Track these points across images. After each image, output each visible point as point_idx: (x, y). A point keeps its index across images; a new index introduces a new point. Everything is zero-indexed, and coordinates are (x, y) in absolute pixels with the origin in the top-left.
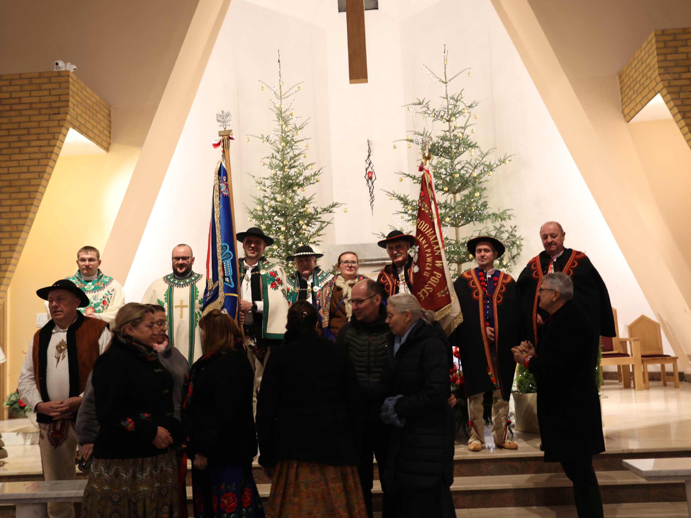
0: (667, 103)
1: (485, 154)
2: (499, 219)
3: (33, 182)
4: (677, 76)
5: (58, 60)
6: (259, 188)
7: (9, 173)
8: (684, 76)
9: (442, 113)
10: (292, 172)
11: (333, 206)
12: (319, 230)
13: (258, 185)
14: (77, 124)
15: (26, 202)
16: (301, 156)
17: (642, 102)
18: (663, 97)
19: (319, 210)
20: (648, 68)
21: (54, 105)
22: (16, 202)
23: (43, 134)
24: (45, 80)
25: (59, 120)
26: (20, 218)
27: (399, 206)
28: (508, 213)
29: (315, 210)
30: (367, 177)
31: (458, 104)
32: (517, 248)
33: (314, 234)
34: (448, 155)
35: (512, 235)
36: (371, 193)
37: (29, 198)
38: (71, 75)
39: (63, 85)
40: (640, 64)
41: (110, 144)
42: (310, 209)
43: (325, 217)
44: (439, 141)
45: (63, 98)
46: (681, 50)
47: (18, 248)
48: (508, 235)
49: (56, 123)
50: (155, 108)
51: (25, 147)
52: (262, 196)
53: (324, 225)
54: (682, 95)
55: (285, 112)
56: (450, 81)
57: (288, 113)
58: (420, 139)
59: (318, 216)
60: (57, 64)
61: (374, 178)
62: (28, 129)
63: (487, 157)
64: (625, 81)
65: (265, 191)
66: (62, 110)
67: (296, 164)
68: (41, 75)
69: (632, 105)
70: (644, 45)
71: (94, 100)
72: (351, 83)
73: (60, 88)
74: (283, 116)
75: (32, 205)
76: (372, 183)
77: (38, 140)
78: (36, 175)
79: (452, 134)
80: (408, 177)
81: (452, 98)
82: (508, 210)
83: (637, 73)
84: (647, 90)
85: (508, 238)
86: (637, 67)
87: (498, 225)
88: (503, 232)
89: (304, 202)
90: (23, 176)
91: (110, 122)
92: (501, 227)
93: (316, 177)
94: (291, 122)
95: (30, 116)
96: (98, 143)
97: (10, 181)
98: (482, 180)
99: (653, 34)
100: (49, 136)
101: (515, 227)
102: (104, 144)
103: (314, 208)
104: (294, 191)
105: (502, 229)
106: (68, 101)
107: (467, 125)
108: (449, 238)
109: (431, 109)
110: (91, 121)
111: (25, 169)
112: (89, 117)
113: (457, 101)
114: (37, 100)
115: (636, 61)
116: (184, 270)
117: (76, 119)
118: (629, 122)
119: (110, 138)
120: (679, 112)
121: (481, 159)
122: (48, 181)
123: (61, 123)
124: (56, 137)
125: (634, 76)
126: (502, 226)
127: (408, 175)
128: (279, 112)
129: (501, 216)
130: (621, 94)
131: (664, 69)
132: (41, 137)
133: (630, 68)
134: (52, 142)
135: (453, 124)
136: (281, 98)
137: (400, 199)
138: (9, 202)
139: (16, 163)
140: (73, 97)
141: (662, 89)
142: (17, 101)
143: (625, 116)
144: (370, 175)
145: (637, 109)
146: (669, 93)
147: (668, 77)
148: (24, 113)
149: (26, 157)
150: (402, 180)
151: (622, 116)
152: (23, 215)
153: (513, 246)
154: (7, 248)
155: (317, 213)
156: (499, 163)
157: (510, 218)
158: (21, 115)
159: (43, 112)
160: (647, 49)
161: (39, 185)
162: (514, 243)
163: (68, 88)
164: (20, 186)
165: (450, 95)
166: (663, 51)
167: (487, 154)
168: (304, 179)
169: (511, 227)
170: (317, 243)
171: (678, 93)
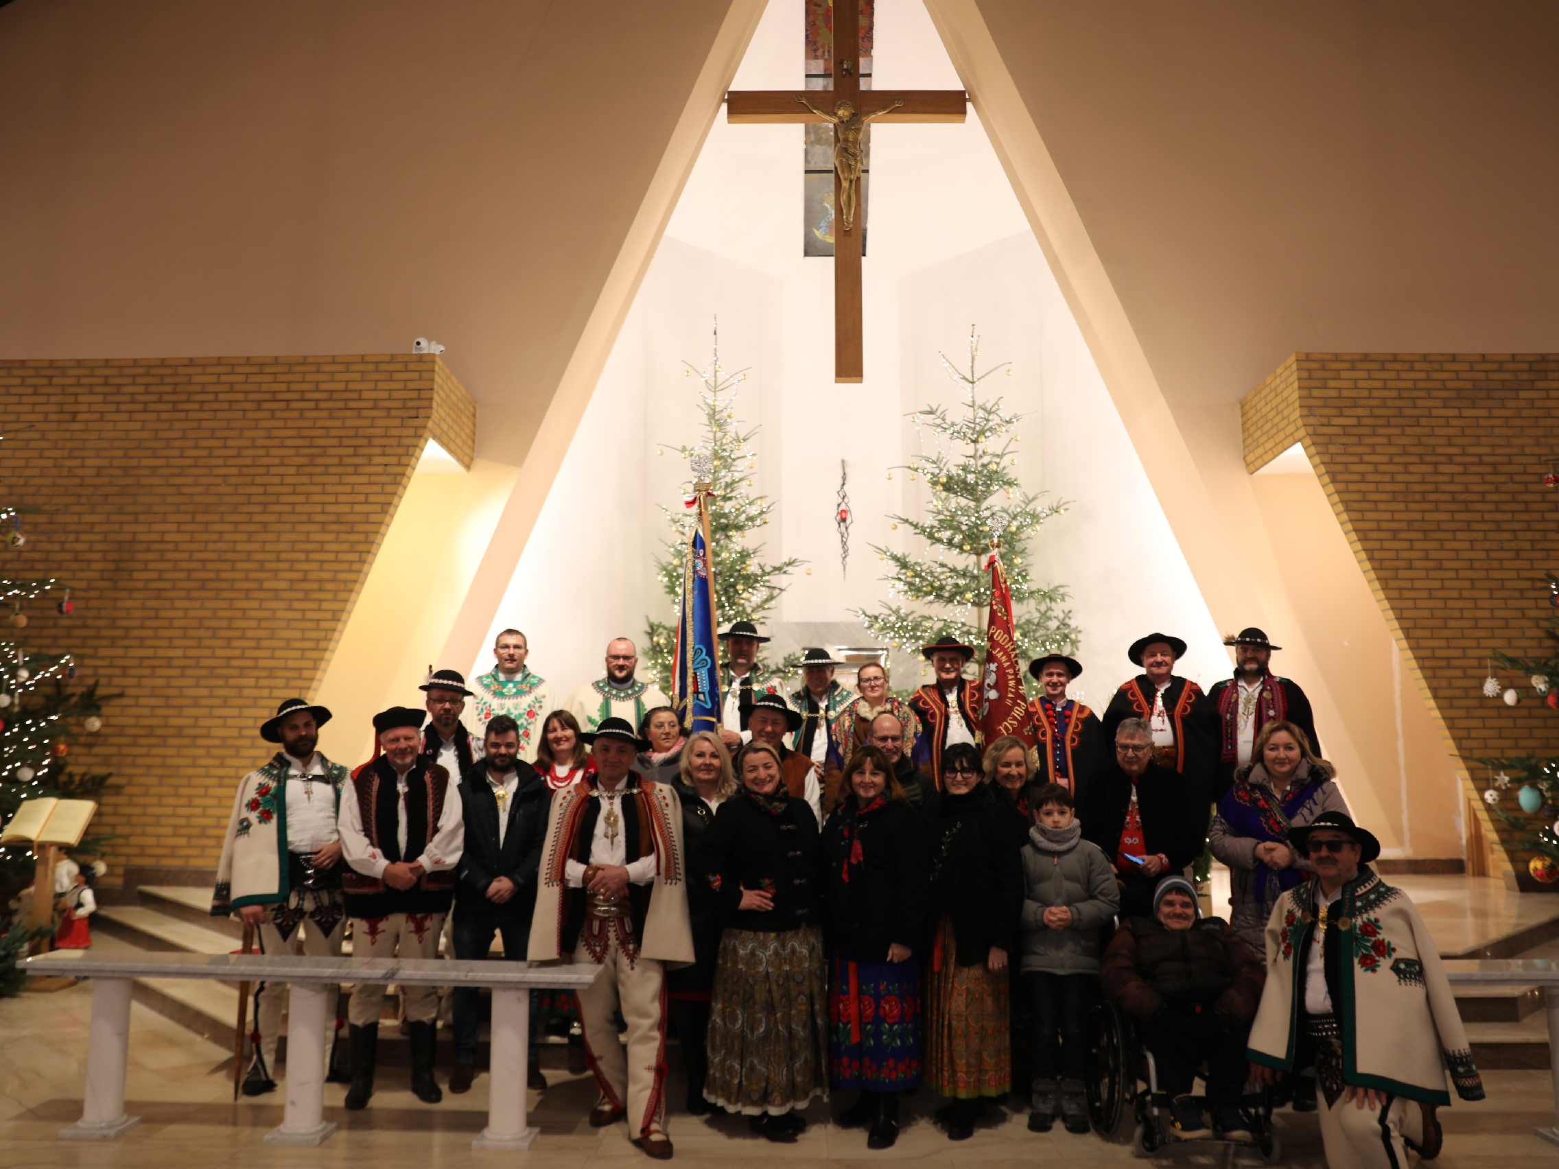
0: (1310, 457)
1: (1031, 498)
2: (1048, 600)
3: (373, 518)
4: (1325, 421)
5: (418, 337)
6: (674, 529)
7: (337, 503)
8: (1336, 421)
9: (964, 429)
10: (728, 507)
11: (789, 564)
12: (766, 601)
13: (671, 523)
14: (438, 432)
15: (361, 547)
16: (743, 483)
17: (1274, 450)
18: (1305, 449)
19: (768, 569)
20: (1284, 405)
21: (410, 404)
22: (345, 547)
23: (391, 446)
24: (399, 367)
25: (416, 428)
26: (350, 571)
27: (893, 569)
28: (1062, 590)
29: (762, 568)
30: (839, 518)
31: (991, 418)
32: (1072, 645)
33: (759, 607)
34: (971, 494)
35: (1064, 625)
36: (844, 544)
37: (366, 542)
38: (438, 360)
39: (425, 375)
40: (1273, 395)
41: (472, 459)
42: (752, 567)
43: (775, 580)
44: (960, 472)
45: (424, 394)
46: (1332, 384)
47: (344, 616)
48: (1058, 623)
49: (411, 432)
50: (545, 408)
51: (364, 465)
52: (679, 541)
53: (776, 592)
54: (1332, 449)
55: (722, 411)
56: (979, 379)
57: (725, 414)
58: (930, 467)
59: (764, 578)
60: (418, 343)
61: (848, 521)
62: (369, 437)
63: (1034, 503)
64: (1250, 414)
65: (683, 534)
66: (422, 413)
67: (733, 494)
68: (393, 359)
69: (1260, 451)
70: (1279, 371)
71: (459, 394)
72: (836, 382)
73: (420, 379)
74: (717, 418)
75: (369, 552)
76: (847, 528)
77: (384, 455)
78: (378, 508)
79: (979, 463)
80: (907, 525)
81: (980, 407)
82: (1062, 586)
83: (1268, 408)
84: (1282, 435)
85: (1058, 628)
86: (1269, 398)
87: (1043, 608)
88: (1049, 618)
89: (744, 556)
90: (358, 508)
91: (475, 425)
92: (1046, 612)
93: (764, 516)
94: (728, 428)
95: (373, 418)
96: (459, 459)
97: (338, 514)
98: (1023, 536)
99: (1293, 358)
100: (401, 451)
101: (1070, 612)
102: (466, 459)
103: (759, 565)
104: (728, 537)
105: (1049, 613)
106: (431, 399)
107: (1007, 451)
108: (968, 624)
109: (948, 421)
110: (455, 427)
111: (362, 498)
112: (453, 420)
113: (990, 413)
114: (385, 395)
115: (1268, 390)
116: (623, 674)
117: (439, 425)
118: (1252, 474)
119: (473, 450)
120: (1327, 472)
121: (1023, 506)
122: (392, 516)
123: (420, 432)
124: (410, 453)
125: (1264, 410)
126: (1050, 609)
127: (906, 521)
128: (711, 412)
129: (1050, 596)
130: (1244, 431)
131: (1308, 409)
132: (388, 451)
133: (1257, 399)
134: (404, 460)
135: (980, 446)
136: (715, 389)
137: (895, 558)
138: (334, 547)
139: (348, 489)
140: (439, 395)
141: (1304, 437)
142: (355, 395)
143: (1248, 465)
144: (844, 515)
145: (1266, 458)
146: (1313, 444)
147: (1312, 420)
148: (365, 413)
149: (364, 479)
150: (896, 527)
151: (1244, 464)
152: (356, 566)
153: (1065, 642)
154: (329, 615)
155: (764, 574)
156: (1049, 512)
157: (1063, 600)
158: (359, 417)
159: (393, 413)
160: (1284, 376)
161: (381, 523)
162: (1066, 636)
163: (433, 380)
164: (353, 523)
165: (979, 402)
166: (1306, 383)
167: (1034, 499)
168: (747, 520)
169: (1063, 611)
170: (762, 620)
171: (1327, 444)
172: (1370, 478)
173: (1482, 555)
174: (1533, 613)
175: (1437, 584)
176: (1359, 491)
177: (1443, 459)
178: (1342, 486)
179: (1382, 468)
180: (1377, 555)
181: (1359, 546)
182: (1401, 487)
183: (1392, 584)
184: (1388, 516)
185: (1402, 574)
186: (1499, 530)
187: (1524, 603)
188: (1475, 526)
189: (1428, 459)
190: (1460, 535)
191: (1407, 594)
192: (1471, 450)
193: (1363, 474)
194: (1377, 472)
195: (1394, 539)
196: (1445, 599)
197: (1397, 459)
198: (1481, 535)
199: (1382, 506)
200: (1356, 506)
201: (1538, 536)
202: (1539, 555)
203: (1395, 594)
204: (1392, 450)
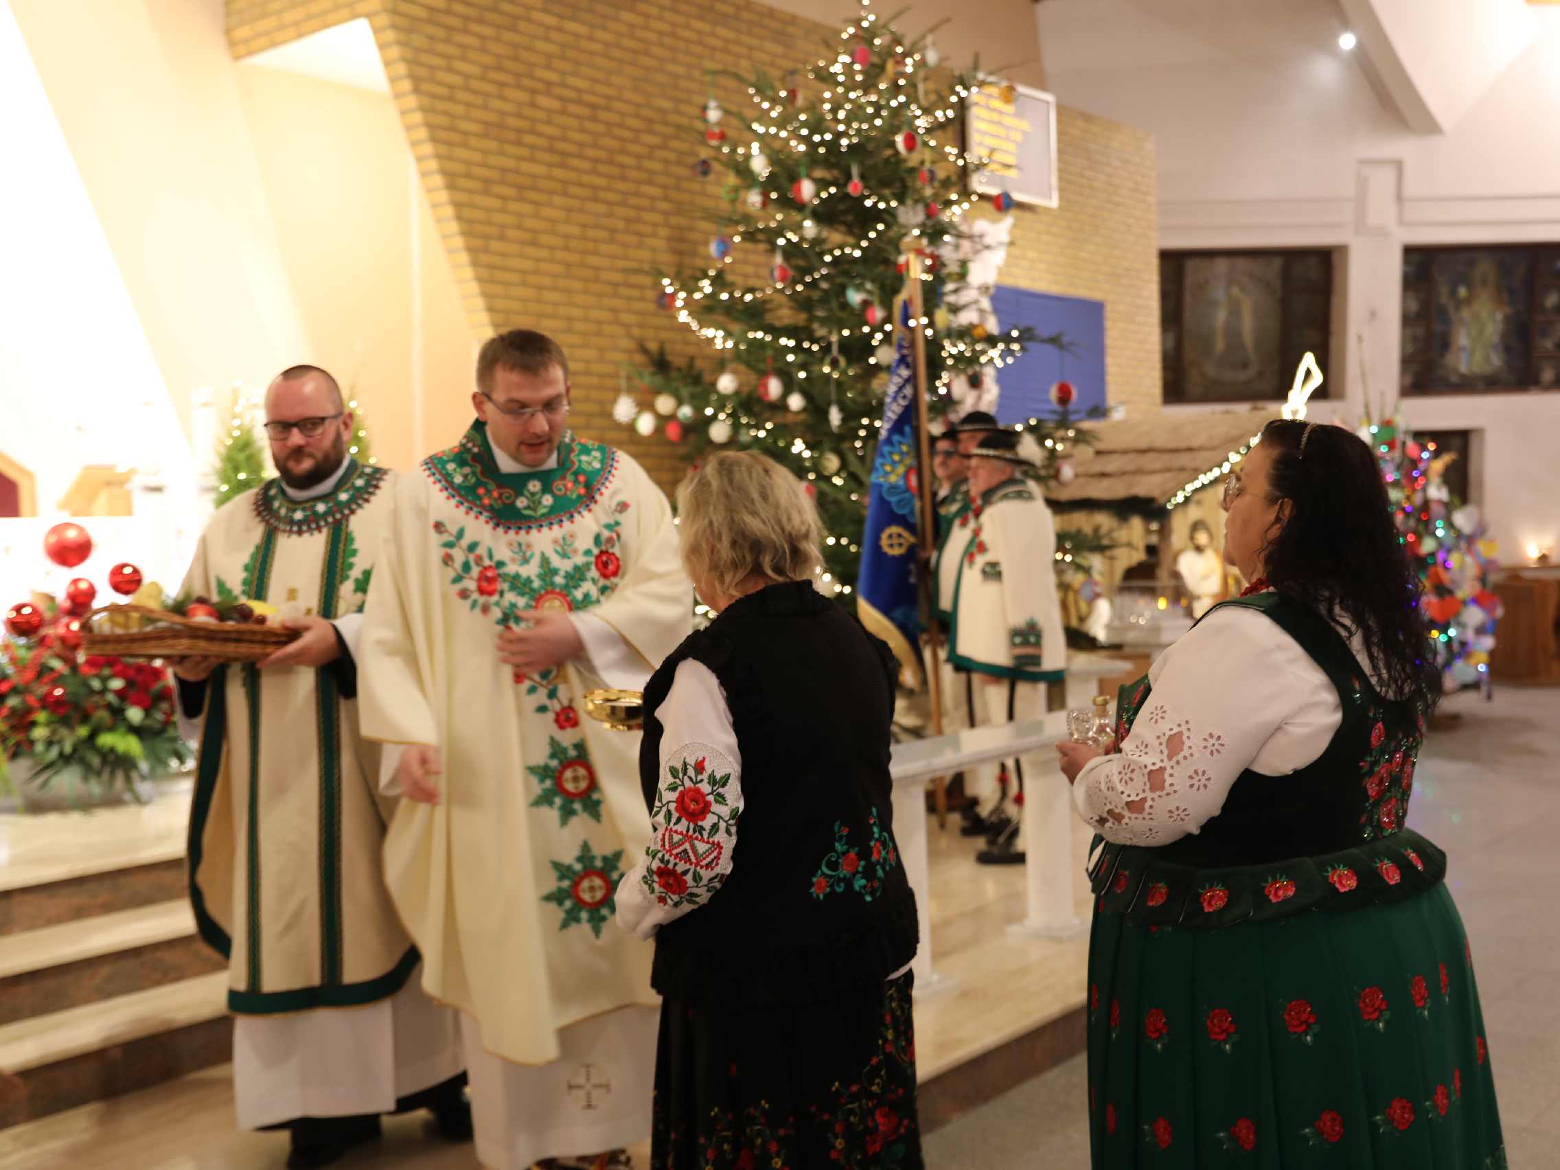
0: (381, 47)
18: (376, 31)
69: (264, 25)
118: (237, 58)
141: (376, 11)
143: (232, 42)
145: (277, 37)
171: (409, 31)
172: (460, 95)
173: (575, 230)
174: (627, 318)
175: (529, 265)
176: (445, 113)
177: (540, 86)
178: (427, 101)
179: (475, 84)
180: (467, 213)
181: (443, 196)
182: (492, 117)
183: (484, 258)
184: (476, 157)
185: (495, 245)
186: (595, 199)
187: (616, 303)
188: (573, 190)
189: (526, 82)
190: (558, 200)
191: (500, 275)
192: (572, 81)
193: (451, 87)
194: (467, 88)
195: (486, 192)
196: (539, 288)
197: (493, 75)
198: (575, 203)
199: (473, 141)
200: (443, 135)
201: (631, 213)
202: (632, 239)
203: (485, 273)
204: (487, 59)
